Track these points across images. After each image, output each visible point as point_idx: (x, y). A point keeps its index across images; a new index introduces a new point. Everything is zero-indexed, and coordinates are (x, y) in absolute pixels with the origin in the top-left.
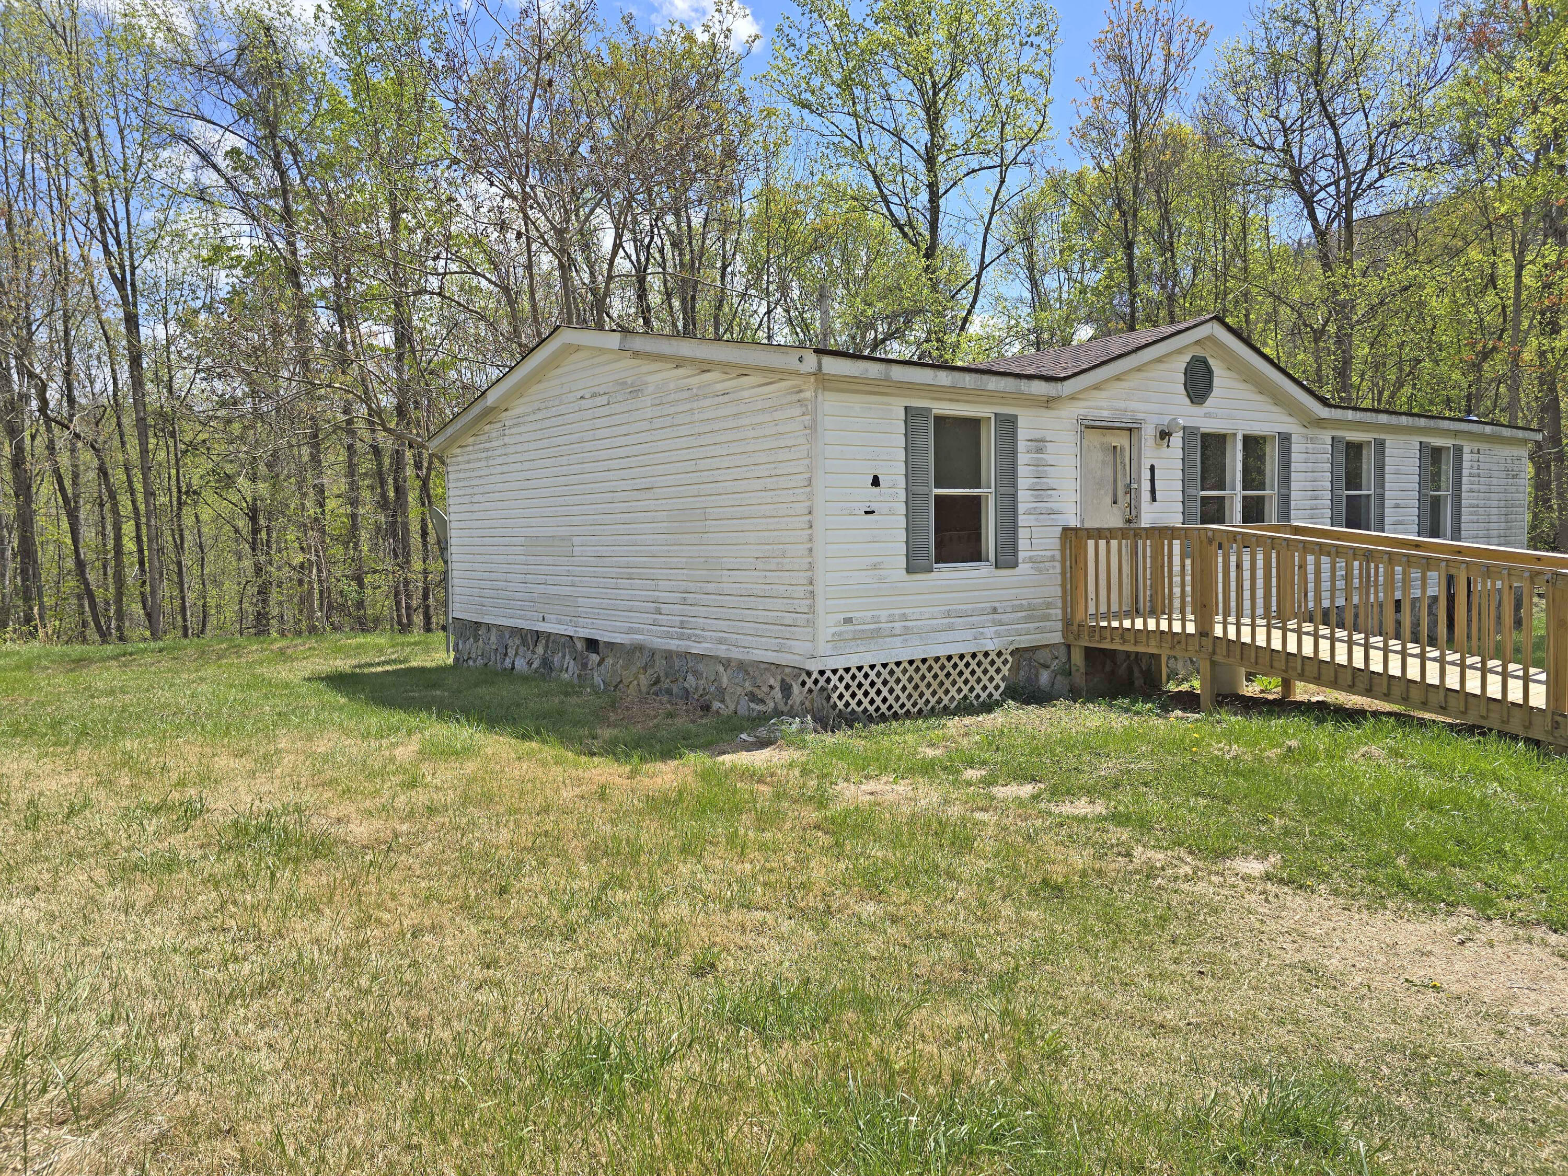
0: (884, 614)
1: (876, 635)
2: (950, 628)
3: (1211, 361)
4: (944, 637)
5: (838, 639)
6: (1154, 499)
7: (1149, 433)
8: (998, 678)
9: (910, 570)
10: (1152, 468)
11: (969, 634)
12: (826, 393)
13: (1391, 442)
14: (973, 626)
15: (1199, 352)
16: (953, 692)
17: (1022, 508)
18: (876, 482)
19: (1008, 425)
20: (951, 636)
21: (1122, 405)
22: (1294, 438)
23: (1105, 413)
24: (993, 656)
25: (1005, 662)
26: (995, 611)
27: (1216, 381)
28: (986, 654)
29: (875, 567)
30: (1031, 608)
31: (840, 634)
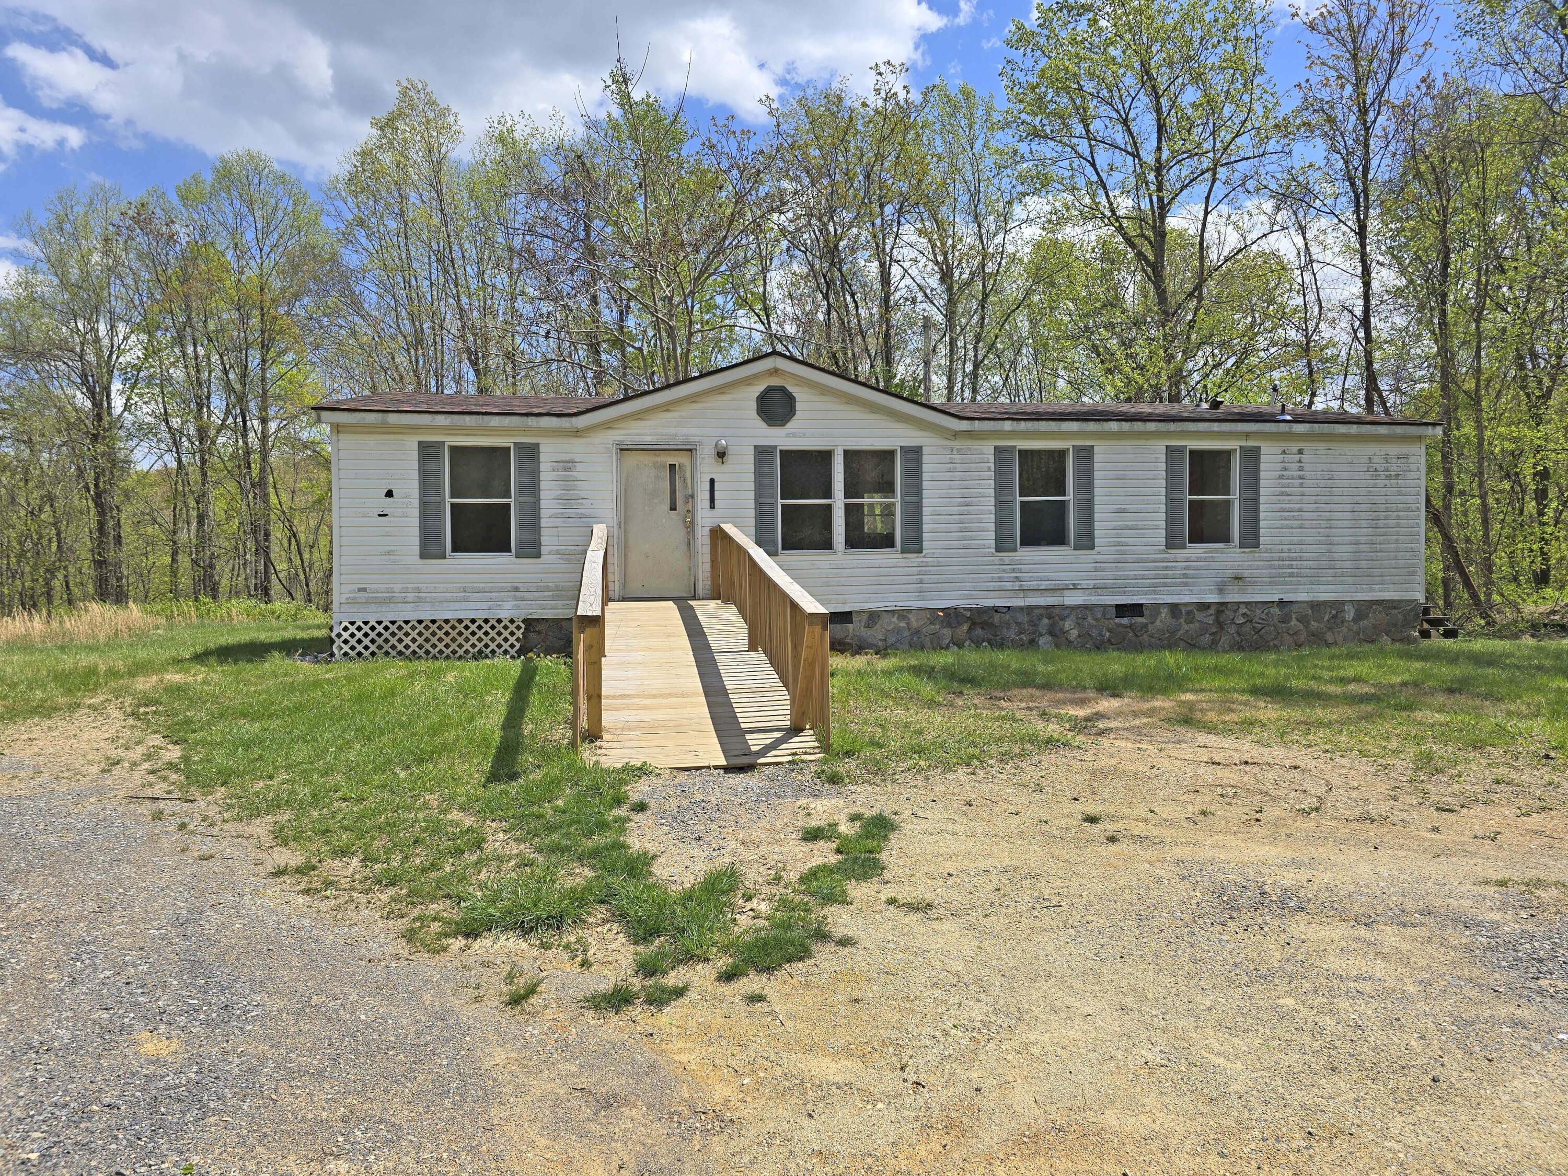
0: (397, 587)
1: (389, 601)
2: (466, 600)
3: (791, 389)
4: (457, 606)
5: (351, 602)
6: (712, 506)
7: (706, 453)
8: (512, 640)
9: (423, 556)
10: (712, 482)
11: (485, 605)
12: (341, 436)
13: (1101, 450)
14: (491, 600)
15: (775, 382)
16: (467, 646)
17: (544, 513)
18: (389, 494)
19: (530, 453)
20: (464, 605)
21: (673, 431)
22: (925, 450)
23: (648, 439)
24: (505, 622)
25: (518, 628)
26: (516, 589)
27: (798, 406)
28: (499, 621)
29: (389, 553)
30: (557, 589)
31: (355, 598)
